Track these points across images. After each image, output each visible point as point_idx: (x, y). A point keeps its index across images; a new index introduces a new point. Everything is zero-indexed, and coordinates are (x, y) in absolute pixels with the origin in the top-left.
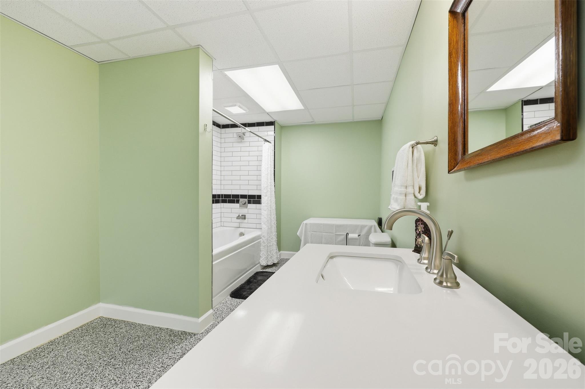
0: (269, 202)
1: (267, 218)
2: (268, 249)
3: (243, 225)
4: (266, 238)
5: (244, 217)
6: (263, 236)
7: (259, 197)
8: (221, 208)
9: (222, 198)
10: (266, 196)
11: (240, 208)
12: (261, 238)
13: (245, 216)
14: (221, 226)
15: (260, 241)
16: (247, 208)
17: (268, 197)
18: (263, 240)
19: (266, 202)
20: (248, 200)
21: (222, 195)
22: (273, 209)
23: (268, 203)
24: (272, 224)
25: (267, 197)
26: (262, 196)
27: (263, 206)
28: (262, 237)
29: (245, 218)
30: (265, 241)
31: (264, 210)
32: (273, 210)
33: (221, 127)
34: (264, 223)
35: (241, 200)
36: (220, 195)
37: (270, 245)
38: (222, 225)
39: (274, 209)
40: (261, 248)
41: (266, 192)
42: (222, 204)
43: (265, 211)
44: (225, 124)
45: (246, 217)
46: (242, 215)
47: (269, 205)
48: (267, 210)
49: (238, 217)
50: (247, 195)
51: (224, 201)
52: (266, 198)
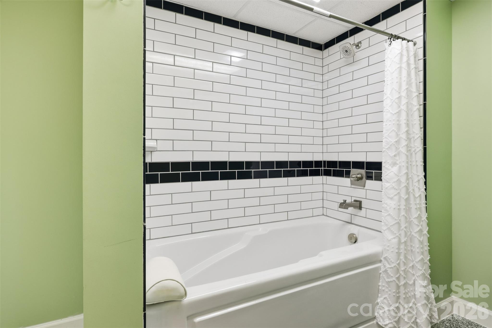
0: (403, 179)
1: (396, 218)
2: (399, 293)
3: (356, 220)
4: (393, 265)
5: (358, 205)
6: (385, 258)
7: (378, 166)
8: (323, 184)
9: (324, 167)
10: (395, 164)
11: (352, 186)
12: (381, 261)
13: (360, 202)
14: (323, 215)
15: (378, 269)
16: (365, 188)
17: (400, 167)
18: (385, 266)
19: (396, 180)
20: (367, 172)
21: (325, 162)
22: (417, 195)
23: (399, 181)
24: (413, 233)
25: (398, 166)
26: (383, 165)
27: (387, 188)
28: (382, 259)
29: (360, 208)
30: (389, 272)
31: (388, 198)
32: (415, 198)
33: (323, 47)
34: (389, 229)
35: (354, 172)
36: (322, 161)
37: (405, 285)
38: (325, 214)
39: (420, 196)
40: (380, 284)
41: (395, 156)
42: (325, 177)
43: (391, 199)
44: (328, 41)
45: (363, 205)
46: (355, 201)
47: (403, 185)
48: (396, 198)
49: (344, 205)
50: (363, 162)
51: (327, 173)
52: (395, 169)
